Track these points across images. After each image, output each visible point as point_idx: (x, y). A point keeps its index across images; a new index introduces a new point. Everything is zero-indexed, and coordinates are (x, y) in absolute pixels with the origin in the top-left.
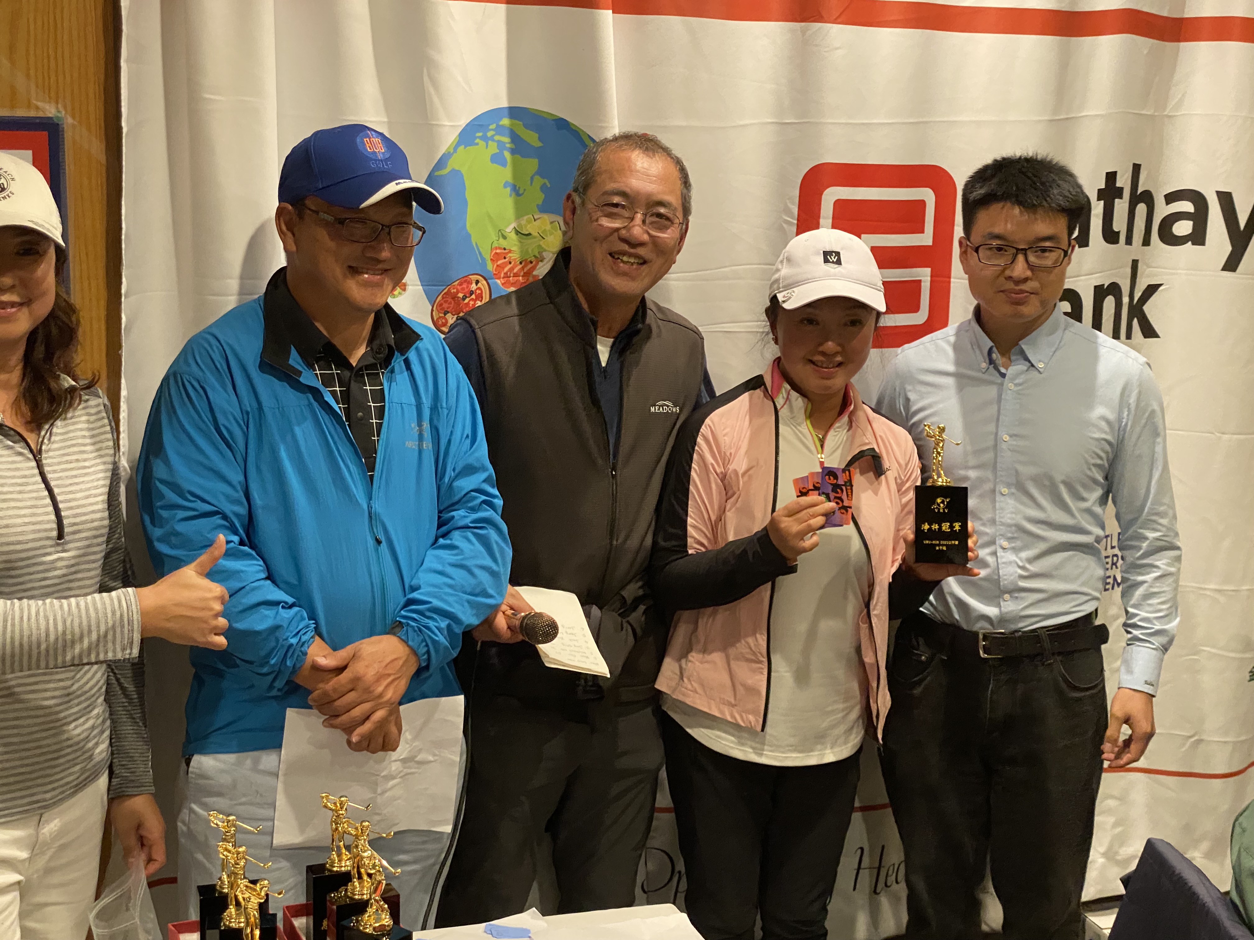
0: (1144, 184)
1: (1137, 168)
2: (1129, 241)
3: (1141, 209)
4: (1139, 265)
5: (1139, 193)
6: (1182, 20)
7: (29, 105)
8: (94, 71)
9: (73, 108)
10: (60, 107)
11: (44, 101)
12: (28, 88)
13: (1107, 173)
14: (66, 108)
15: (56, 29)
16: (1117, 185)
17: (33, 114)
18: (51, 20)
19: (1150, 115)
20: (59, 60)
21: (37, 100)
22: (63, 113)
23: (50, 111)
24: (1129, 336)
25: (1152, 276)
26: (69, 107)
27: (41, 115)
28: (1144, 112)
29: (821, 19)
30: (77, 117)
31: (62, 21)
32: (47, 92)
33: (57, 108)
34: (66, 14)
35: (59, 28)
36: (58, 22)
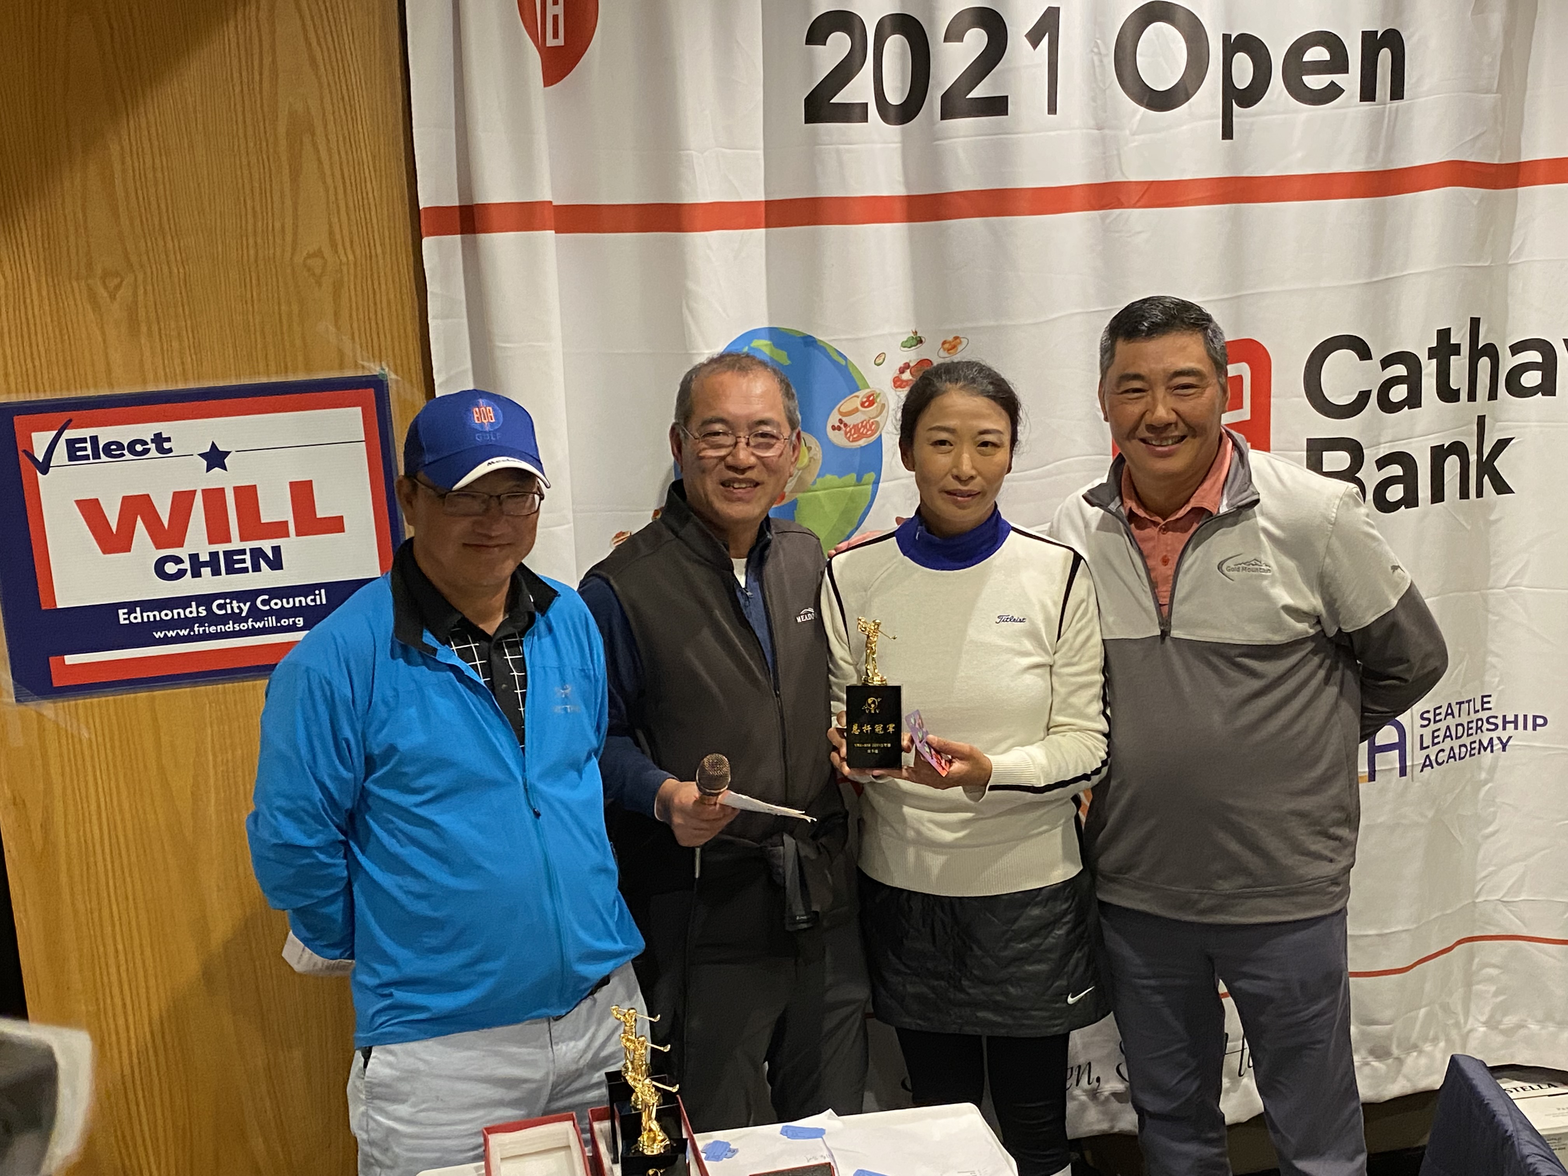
0: (1485, 337)
1: (1475, 323)
2: (1472, 397)
3: (1484, 363)
4: (1486, 421)
5: (1480, 347)
6: (1519, 164)
7: (356, 365)
8: (412, 329)
9: (395, 365)
10: (384, 365)
11: (369, 360)
12: (354, 350)
13: (1439, 331)
14: (388, 366)
15: (374, 294)
16: (1452, 342)
17: (360, 374)
18: (370, 286)
19: (1489, 266)
20: (380, 322)
21: (363, 360)
22: (387, 370)
23: (374, 369)
24: (1480, 494)
25: (1501, 430)
26: (391, 364)
27: (367, 373)
28: (1479, 264)
29: (1120, 205)
30: (400, 372)
31: (380, 286)
32: (370, 352)
33: (381, 365)
34: (383, 279)
35: (377, 293)
36: (376, 287)
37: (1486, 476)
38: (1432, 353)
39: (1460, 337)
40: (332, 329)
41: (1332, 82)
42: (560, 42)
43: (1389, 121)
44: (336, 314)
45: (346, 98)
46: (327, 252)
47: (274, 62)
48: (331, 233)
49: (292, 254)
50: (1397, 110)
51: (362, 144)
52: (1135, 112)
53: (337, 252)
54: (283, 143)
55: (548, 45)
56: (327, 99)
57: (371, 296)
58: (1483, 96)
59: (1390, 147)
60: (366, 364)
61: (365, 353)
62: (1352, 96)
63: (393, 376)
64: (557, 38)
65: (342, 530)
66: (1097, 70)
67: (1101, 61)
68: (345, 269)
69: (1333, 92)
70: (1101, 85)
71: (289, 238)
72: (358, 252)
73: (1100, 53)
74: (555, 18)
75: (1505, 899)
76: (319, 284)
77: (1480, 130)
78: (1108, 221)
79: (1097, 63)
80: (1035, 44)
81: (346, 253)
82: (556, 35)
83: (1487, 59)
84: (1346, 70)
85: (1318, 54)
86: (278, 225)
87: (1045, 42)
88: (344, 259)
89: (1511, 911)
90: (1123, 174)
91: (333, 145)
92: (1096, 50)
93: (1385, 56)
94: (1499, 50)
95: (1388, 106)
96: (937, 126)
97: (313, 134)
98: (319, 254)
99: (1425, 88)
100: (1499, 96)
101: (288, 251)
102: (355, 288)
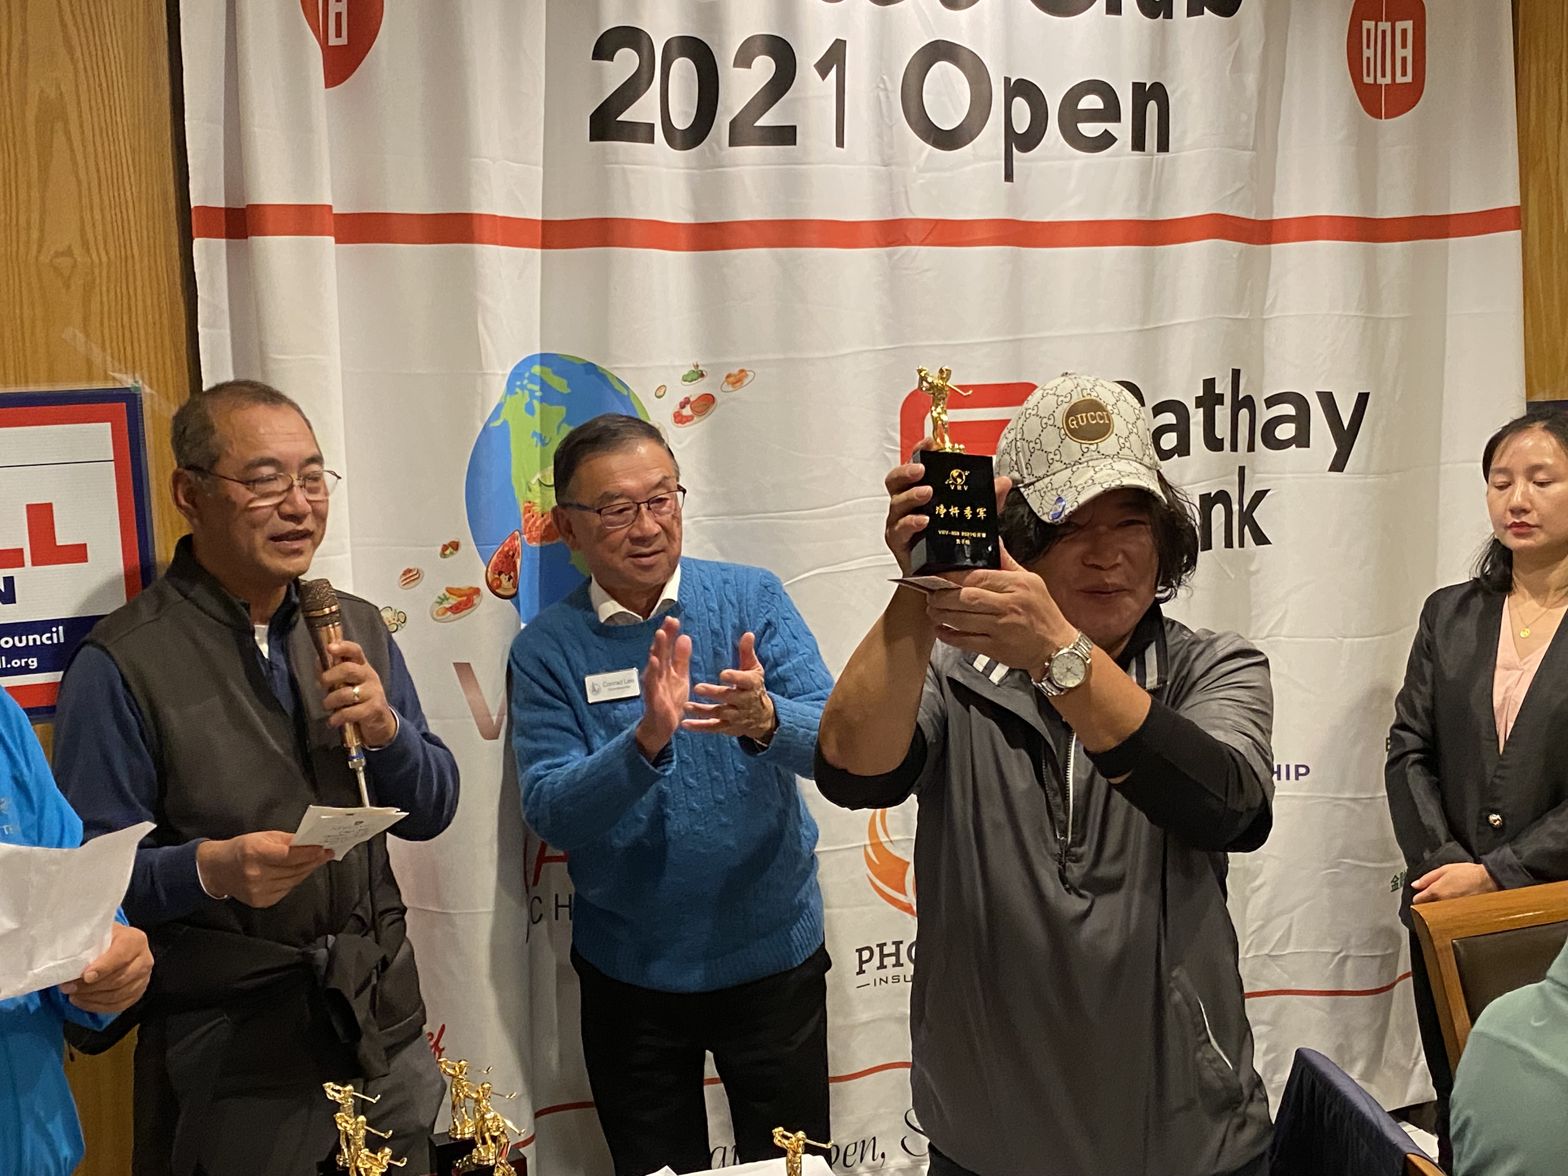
0: (1245, 389)
1: (1236, 374)
2: (1234, 447)
3: (1244, 413)
4: (1246, 471)
5: (1240, 398)
6: (1271, 222)
7: (106, 377)
9: (150, 378)
10: (138, 378)
11: (120, 371)
12: (104, 362)
13: (1204, 381)
14: (143, 378)
15: (129, 299)
16: (1217, 392)
17: (110, 385)
18: (124, 291)
19: (1247, 319)
20: (134, 329)
21: (113, 372)
22: (141, 382)
23: (127, 381)
24: (1242, 545)
25: (1260, 481)
26: (146, 376)
27: (118, 386)
28: (1240, 316)
29: (907, 242)
30: (155, 387)
31: (135, 290)
32: (123, 363)
33: (134, 378)
34: (139, 284)
35: (133, 299)
36: (132, 293)
37: (1246, 527)
38: (1199, 402)
39: (1223, 387)
40: (81, 336)
41: (1106, 130)
42: (343, 41)
43: (1156, 172)
44: (86, 320)
45: (104, 85)
46: (77, 251)
47: (24, 42)
48: (83, 231)
49: (39, 252)
50: (1164, 160)
51: (121, 137)
52: (922, 150)
53: (88, 252)
54: (31, 130)
55: (330, 44)
56: (83, 87)
57: (125, 301)
58: (1241, 152)
59: (1157, 199)
60: (117, 375)
61: (116, 364)
62: (1124, 145)
63: (147, 390)
64: (340, 36)
65: (84, 559)
66: (884, 106)
67: (888, 97)
68: (97, 271)
69: (1107, 140)
70: (887, 120)
71: (35, 235)
72: (112, 253)
73: (886, 89)
74: (338, 15)
75: (1273, 953)
76: (68, 287)
77: (1238, 185)
78: (896, 257)
79: (883, 98)
80: (824, 75)
81: (98, 254)
82: (338, 34)
83: (1244, 117)
84: (1118, 119)
85: (1092, 102)
86: (22, 218)
87: (833, 73)
88: (96, 260)
89: (1277, 965)
90: (910, 211)
91: (89, 134)
92: (882, 86)
93: (1152, 107)
94: (1254, 109)
95: (1156, 157)
96: (724, 153)
97: (66, 123)
98: (69, 252)
99: (1188, 142)
100: (1254, 153)
101: (34, 248)
102: (108, 291)
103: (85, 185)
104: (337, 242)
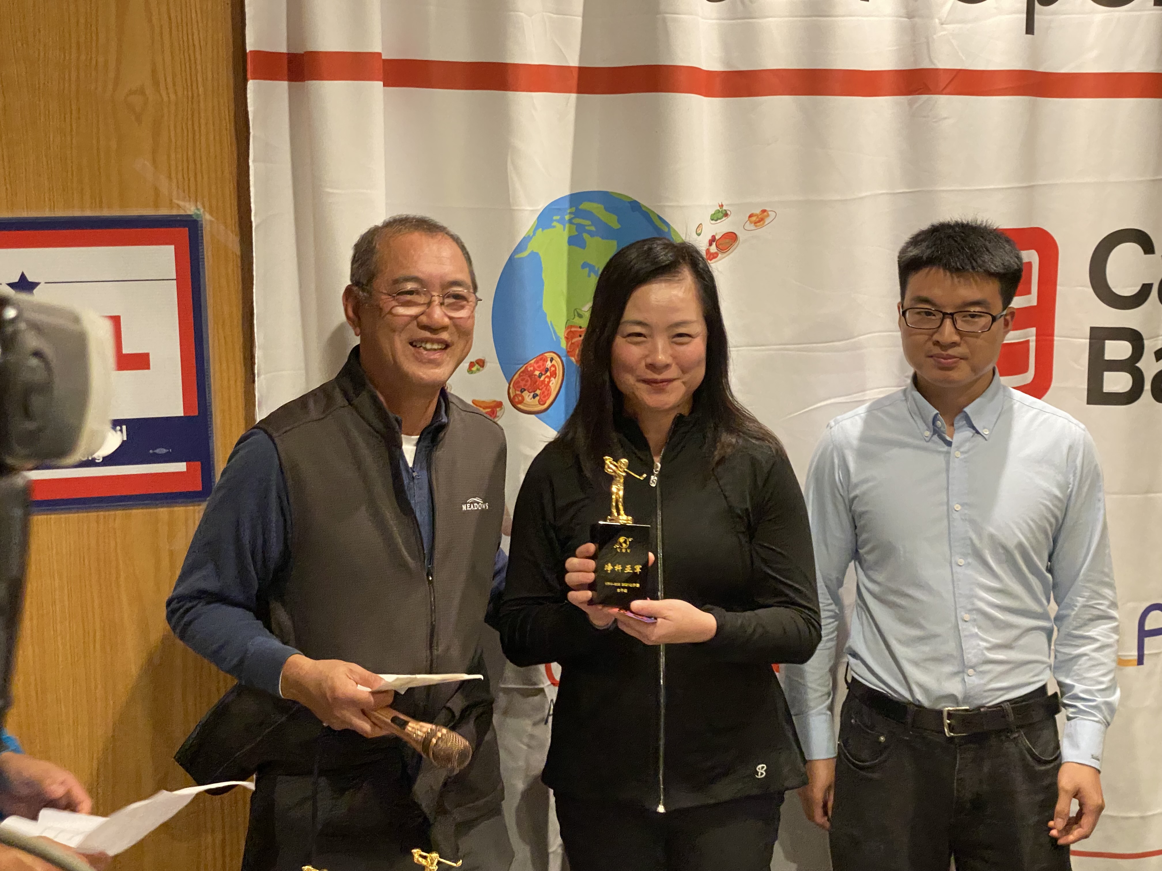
7: (171, 204)
8: (229, 171)
10: (200, 206)
12: (170, 189)
14: (204, 207)
15: (194, 134)
17: (174, 212)
18: (190, 127)
20: (198, 162)
21: (178, 199)
22: (202, 210)
23: (190, 209)
26: (207, 205)
27: (182, 213)
30: (215, 214)
31: (200, 127)
32: (186, 192)
33: (196, 206)
34: (203, 122)
35: (197, 134)
36: (196, 128)
40: (149, 167)
44: (154, 152)
46: (149, 90)
48: (154, 71)
49: (114, 90)
53: (159, 92)
57: (190, 135)
60: (181, 203)
61: (181, 193)
63: (208, 217)
68: (165, 108)
71: (112, 74)
72: (180, 91)
76: (139, 122)
78: (917, 105)
81: (168, 94)
86: (101, 59)
88: (165, 99)
90: (933, 59)
98: (142, 91)
101: (110, 87)
102: (175, 127)
103: (157, 30)
104: (384, 86)
